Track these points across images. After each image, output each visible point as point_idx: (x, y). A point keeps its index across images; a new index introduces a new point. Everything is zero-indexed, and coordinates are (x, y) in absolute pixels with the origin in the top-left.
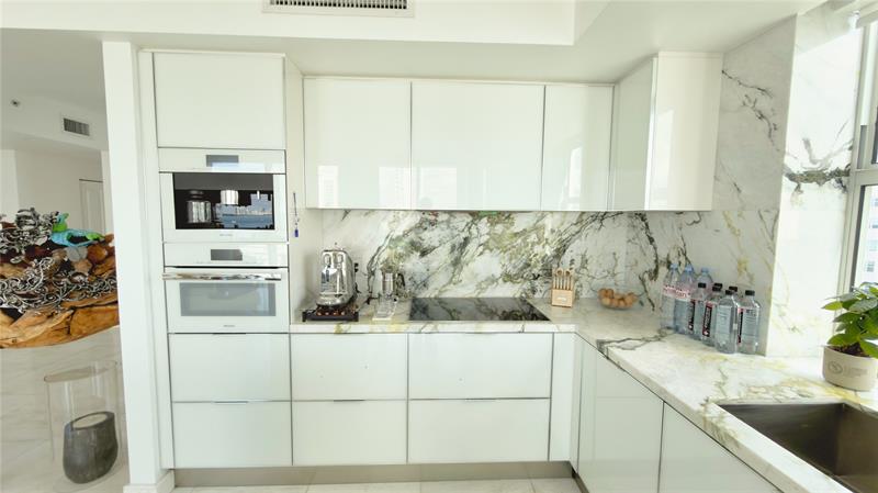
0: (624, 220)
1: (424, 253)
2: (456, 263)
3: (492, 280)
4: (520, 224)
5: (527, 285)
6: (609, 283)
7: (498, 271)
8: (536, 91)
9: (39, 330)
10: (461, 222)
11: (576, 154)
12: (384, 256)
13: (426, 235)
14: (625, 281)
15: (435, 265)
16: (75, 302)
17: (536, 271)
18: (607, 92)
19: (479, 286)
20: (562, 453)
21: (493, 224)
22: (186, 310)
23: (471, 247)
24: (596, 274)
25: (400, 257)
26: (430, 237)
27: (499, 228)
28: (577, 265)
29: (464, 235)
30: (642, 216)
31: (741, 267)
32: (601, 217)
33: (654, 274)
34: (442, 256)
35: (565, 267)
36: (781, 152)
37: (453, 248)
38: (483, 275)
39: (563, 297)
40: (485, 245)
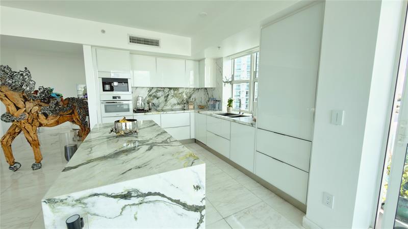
0: (203, 90)
1: (158, 98)
2: (166, 100)
3: (175, 105)
4: (181, 91)
5: (183, 105)
6: (201, 104)
7: (176, 102)
8: (183, 61)
9: (53, 121)
10: (167, 90)
11: (192, 73)
12: (147, 99)
13: (158, 94)
14: (204, 103)
15: (161, 101)
16: (61, 113)
17: (185, 102)
18: (198, 62)
19: (172, 106)
20: (193, 137)
21: (174, 91)
22: (106, 111)
23: (169, 96)
24: (198, 102)
25: (152, 99)
26: (159, 94)
27: (176, 92)
28: (194, 100)
29: (168, 93)
30: (206, 89)
31: (219, 97)
32: (198, 89)
33: (208, 101)
34: (162, 99)
35: (191, 100)
36: (222, 78)
37: (165, 97)
38: (173, 103)
39: (191, 107)
40: (173, 96)
